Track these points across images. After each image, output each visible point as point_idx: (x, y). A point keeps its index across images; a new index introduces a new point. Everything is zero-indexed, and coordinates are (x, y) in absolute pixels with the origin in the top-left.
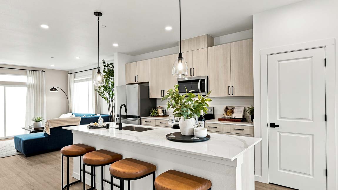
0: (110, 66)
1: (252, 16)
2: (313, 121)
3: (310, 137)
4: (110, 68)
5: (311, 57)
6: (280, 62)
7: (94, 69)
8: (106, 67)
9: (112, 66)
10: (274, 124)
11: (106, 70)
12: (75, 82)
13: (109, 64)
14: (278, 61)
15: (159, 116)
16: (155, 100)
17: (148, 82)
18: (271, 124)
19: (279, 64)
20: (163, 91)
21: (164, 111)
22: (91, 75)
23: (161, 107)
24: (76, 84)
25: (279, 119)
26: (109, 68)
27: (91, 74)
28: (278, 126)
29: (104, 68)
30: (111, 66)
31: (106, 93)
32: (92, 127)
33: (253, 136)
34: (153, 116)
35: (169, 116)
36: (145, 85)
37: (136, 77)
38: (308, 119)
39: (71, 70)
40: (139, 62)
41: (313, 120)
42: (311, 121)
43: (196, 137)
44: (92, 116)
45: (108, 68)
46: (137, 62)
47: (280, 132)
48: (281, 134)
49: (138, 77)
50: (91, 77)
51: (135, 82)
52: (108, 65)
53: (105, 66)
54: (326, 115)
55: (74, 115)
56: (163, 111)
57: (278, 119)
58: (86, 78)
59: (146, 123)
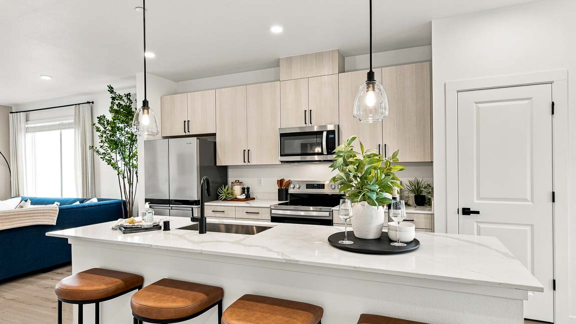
0: (124, 98)
1: (431, 22)
2: (533, 203)
3: (528, 228)
4: (124, 104)
5: (529, 99)
6: (480, 105)
7: (79, 104)
8: (117, 102)
9: (129, 99)
10: (469, 209)
11: (115, 107)
12: (27, 130)
13: (122, 94)
14: (476, 103)
15: (236, 200)
16: (225, 169)
17: (214, 135)
18: (464, 209)
19: (478, 108)
20: (247, 151)
21: (246, 190)
22: (73, 117)
23: (239, 182)
24: (29, 136)
25: (477, 199)
26: (122, 102)
27: (72, 115)
28: (478, 213)
29: (112, 103)
30: (126, 101)
31: (113, 155)
32: (128, 230)
33: (432, 229)
34: (225, 200)
35: (254, 199)
36: (208, 140)
37: (187, 124)
38: (526, 200)
39: (17, 105)
40: (193, 93)
41: (532, 201)
42: (531, 203)
43: (401, 242)
44: (78, 203)
45: (119, 103)
46: (188, 94)
47: (479, 222)
48: (482, 226)
49: (190, 123)
50: (73, 121)
51: (184, 134)
52: (120, 97)
53: (113, 98)
54: (553, 193)
55: (29, 201)
56: (243, 189)
57: (476, 201)
58: (58, 123)
59: (213, 214)
